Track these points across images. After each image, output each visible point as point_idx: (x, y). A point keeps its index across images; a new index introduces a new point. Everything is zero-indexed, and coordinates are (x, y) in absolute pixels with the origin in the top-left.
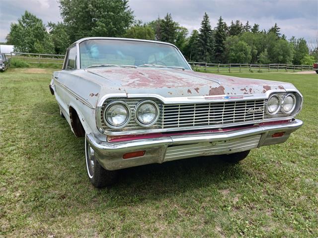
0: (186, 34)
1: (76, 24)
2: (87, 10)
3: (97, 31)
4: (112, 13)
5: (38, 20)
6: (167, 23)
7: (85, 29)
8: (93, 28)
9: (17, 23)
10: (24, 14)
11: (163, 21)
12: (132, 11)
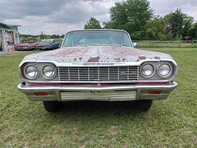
0: (192, 21)
1: (118, 21)
2: (124, 12)
3: (129, 25)
4: (138, 13)
5: (97, 21)
6: (177, 15)
7: (123, 24)
8: (126, 23)
9: (87, 24)
10: (90, 19)
11: (174, 14)
12: (152, 10)
